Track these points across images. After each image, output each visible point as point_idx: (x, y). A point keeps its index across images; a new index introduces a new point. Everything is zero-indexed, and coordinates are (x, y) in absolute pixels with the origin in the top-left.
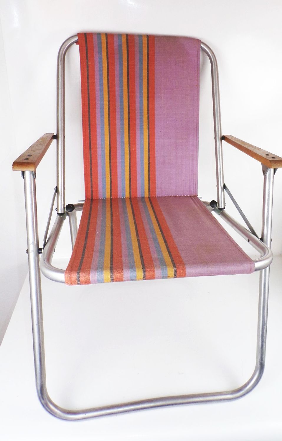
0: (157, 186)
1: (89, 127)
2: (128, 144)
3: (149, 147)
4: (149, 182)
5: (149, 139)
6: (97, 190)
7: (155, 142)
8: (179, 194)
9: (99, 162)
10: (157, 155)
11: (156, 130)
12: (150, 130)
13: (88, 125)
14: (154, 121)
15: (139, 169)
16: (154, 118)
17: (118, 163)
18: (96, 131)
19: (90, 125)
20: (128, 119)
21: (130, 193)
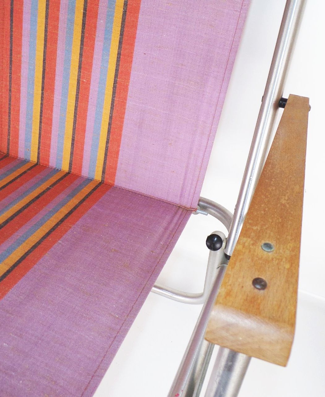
0: (119, 165)
1: (11, 16)
2: (77, 68)
3: (115, 82)
4: (106, 155)
5: (118, 65)
6: (17, 143)
7: (129, 76)
8: (160, 194)
9: (23, 89)
10: (130, 103)
11: (135, 48)
12: (123, 46)
13: (9, 10)
14: (135, 26)
15: (90, 124)
16: (137, 18)
17: (55, 101)
18: (22, 28)
19: (12, 11)
20: (82, 11)
21: (71, 164)
